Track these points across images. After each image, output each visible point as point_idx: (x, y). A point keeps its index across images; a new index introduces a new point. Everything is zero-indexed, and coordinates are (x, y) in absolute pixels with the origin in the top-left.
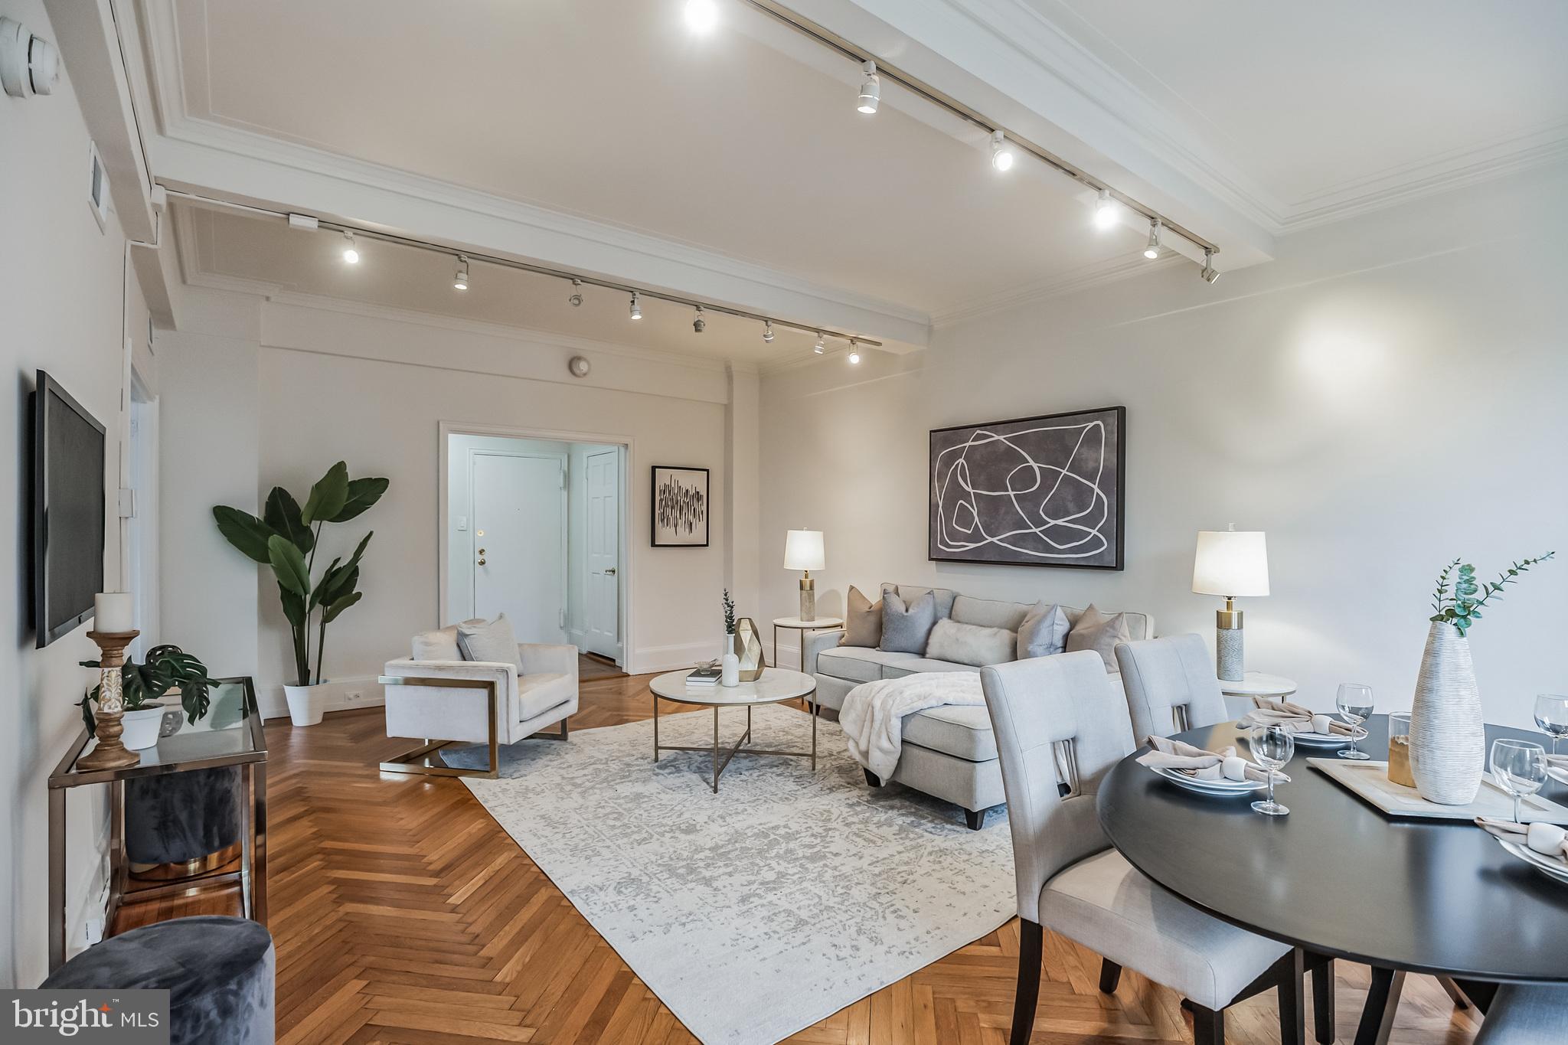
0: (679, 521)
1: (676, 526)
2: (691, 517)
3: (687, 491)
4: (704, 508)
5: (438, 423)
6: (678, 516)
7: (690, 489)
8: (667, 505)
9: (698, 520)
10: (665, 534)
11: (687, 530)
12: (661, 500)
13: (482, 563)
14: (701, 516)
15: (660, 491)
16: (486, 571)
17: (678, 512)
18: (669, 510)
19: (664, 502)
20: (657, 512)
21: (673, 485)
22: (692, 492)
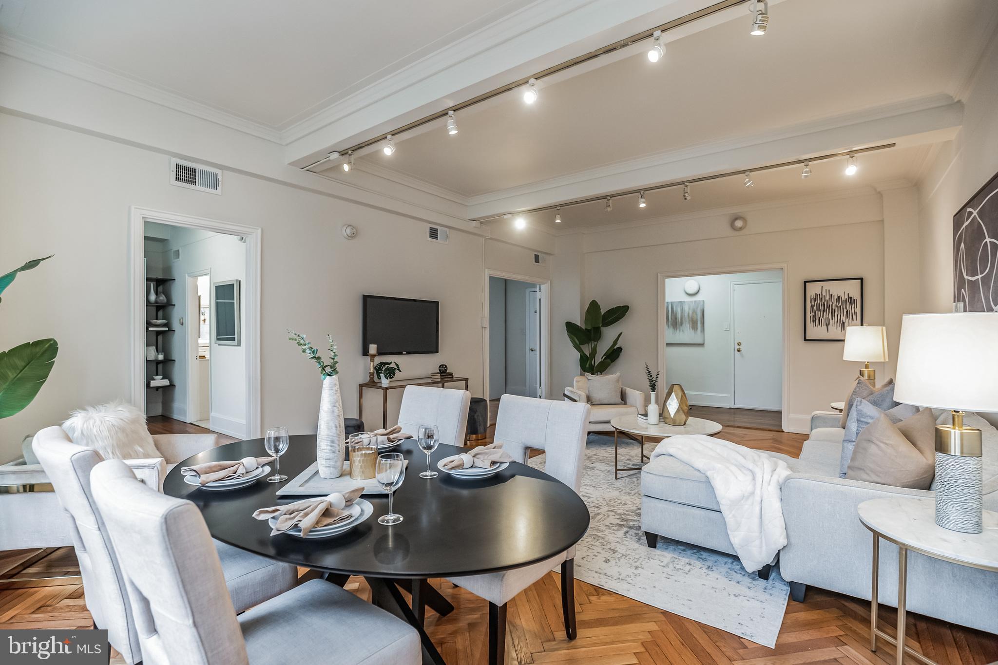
0: (831, 321)
1: (827, 325)
2: (844, 318)
3: (839, 297)
4: (858, 310)
5: (657, 274)
6: (830, 317)
7: (842, 295)
8: (818, 309)
9: (851, 320)
10: (815, 331)
11: (839, 328)
12: (812, 306)
13: (739, 351)
14: (854, 317)
15: (811, 299)
16: (742, 356)
17: (830, 314)
18: (820, 314)
19: (815, 308)
20: (809, 315)
21: (824, 294)
22: (844, 297)
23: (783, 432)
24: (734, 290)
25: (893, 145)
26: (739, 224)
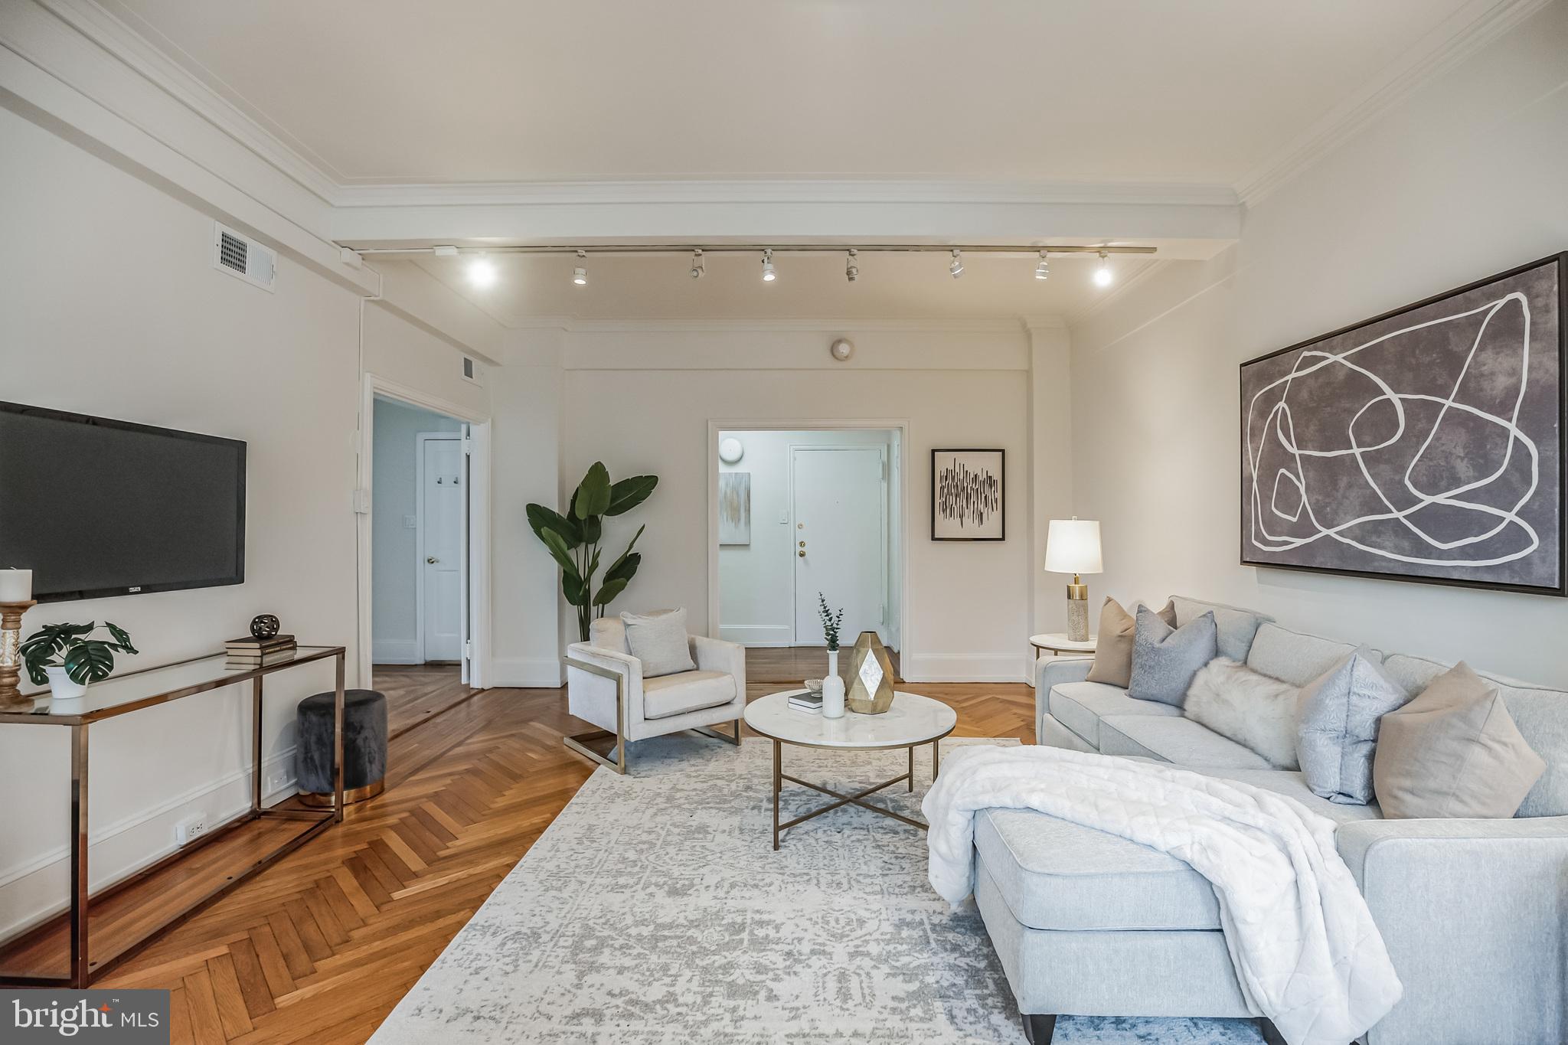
0: (966, 511)
1: (961, 517)
2: (981, 507)
3: (976, 476)
4: (999, 495)
5: (707, 421)
6: (965, 506)
7: (980, 474)
8: (949, 493)
9: (990, 510)
10: (947, 526)
11: (976, 521)
12: (942, 488)
13: (802, 555)
14: (994, 505)
15: (941, 477)
16: (806, 563)
17: (965, 501)
18: (952, 499)
19: (946, 490)
20: (938, 501)
21: (957, 470)
22: (982, 477)
23: (904, 682)
24: (795, 459)
25: (1154, 249)
26: (844, 349)
